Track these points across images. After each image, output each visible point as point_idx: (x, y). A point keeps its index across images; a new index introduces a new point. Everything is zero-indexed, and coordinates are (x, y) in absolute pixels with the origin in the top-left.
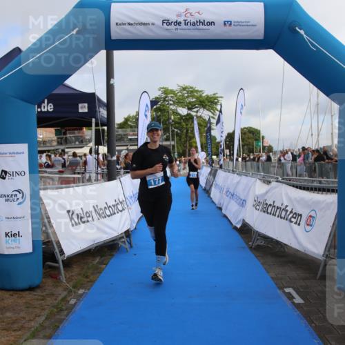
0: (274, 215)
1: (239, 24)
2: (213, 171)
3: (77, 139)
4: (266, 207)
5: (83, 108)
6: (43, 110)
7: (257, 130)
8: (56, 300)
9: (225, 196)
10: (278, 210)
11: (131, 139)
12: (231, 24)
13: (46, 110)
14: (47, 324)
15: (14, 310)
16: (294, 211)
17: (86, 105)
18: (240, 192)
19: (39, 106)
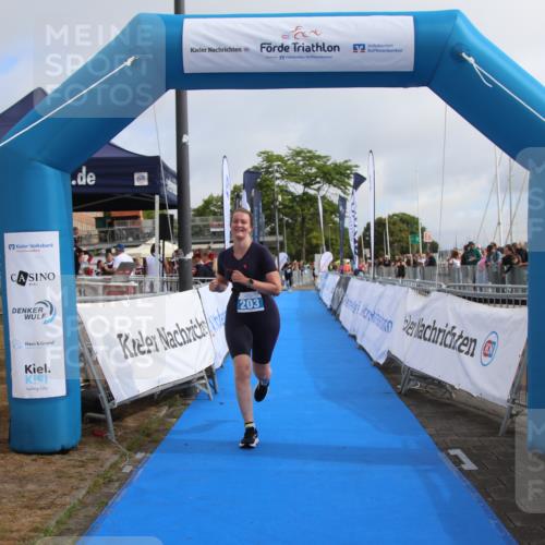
0: (435, 342)
1: (376, 48)
2: (343, 281)
3: (130, 233)
4: (423, 331)
5: (141, 180)
6: (80, 183)
7: (413, 218)
8: (102, 466)
9: (361, 317)
10: (441, 335)
11: (214, 233)
12: (364, 49)
13: (84, 183)
14: (89, 500)
15: (39, 480)
16: (464, 335)
17: (146, 175)
18: (384, 310)
19: (74, 177)
